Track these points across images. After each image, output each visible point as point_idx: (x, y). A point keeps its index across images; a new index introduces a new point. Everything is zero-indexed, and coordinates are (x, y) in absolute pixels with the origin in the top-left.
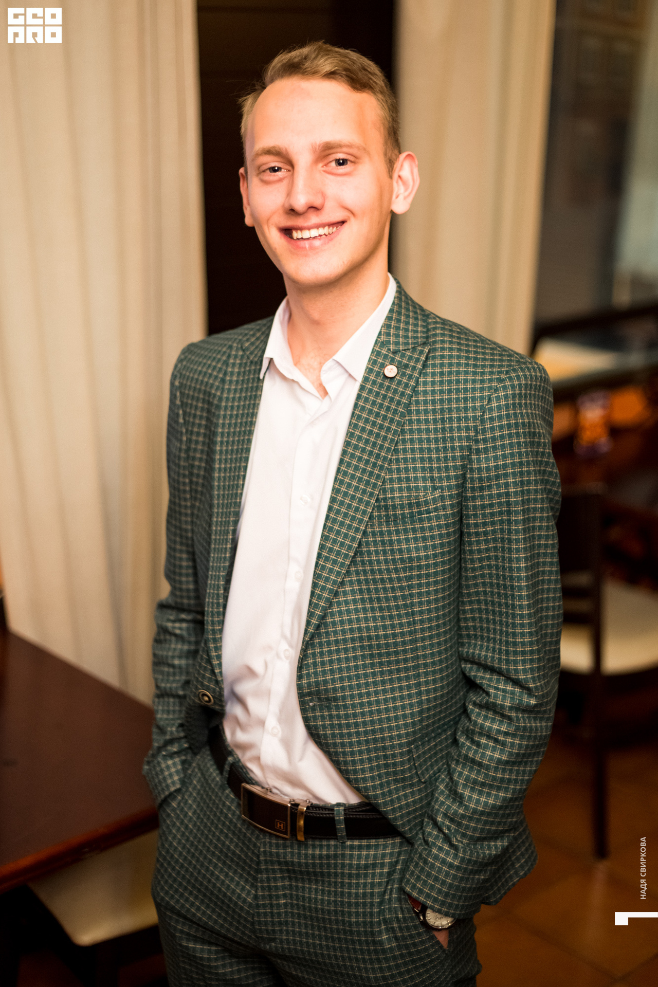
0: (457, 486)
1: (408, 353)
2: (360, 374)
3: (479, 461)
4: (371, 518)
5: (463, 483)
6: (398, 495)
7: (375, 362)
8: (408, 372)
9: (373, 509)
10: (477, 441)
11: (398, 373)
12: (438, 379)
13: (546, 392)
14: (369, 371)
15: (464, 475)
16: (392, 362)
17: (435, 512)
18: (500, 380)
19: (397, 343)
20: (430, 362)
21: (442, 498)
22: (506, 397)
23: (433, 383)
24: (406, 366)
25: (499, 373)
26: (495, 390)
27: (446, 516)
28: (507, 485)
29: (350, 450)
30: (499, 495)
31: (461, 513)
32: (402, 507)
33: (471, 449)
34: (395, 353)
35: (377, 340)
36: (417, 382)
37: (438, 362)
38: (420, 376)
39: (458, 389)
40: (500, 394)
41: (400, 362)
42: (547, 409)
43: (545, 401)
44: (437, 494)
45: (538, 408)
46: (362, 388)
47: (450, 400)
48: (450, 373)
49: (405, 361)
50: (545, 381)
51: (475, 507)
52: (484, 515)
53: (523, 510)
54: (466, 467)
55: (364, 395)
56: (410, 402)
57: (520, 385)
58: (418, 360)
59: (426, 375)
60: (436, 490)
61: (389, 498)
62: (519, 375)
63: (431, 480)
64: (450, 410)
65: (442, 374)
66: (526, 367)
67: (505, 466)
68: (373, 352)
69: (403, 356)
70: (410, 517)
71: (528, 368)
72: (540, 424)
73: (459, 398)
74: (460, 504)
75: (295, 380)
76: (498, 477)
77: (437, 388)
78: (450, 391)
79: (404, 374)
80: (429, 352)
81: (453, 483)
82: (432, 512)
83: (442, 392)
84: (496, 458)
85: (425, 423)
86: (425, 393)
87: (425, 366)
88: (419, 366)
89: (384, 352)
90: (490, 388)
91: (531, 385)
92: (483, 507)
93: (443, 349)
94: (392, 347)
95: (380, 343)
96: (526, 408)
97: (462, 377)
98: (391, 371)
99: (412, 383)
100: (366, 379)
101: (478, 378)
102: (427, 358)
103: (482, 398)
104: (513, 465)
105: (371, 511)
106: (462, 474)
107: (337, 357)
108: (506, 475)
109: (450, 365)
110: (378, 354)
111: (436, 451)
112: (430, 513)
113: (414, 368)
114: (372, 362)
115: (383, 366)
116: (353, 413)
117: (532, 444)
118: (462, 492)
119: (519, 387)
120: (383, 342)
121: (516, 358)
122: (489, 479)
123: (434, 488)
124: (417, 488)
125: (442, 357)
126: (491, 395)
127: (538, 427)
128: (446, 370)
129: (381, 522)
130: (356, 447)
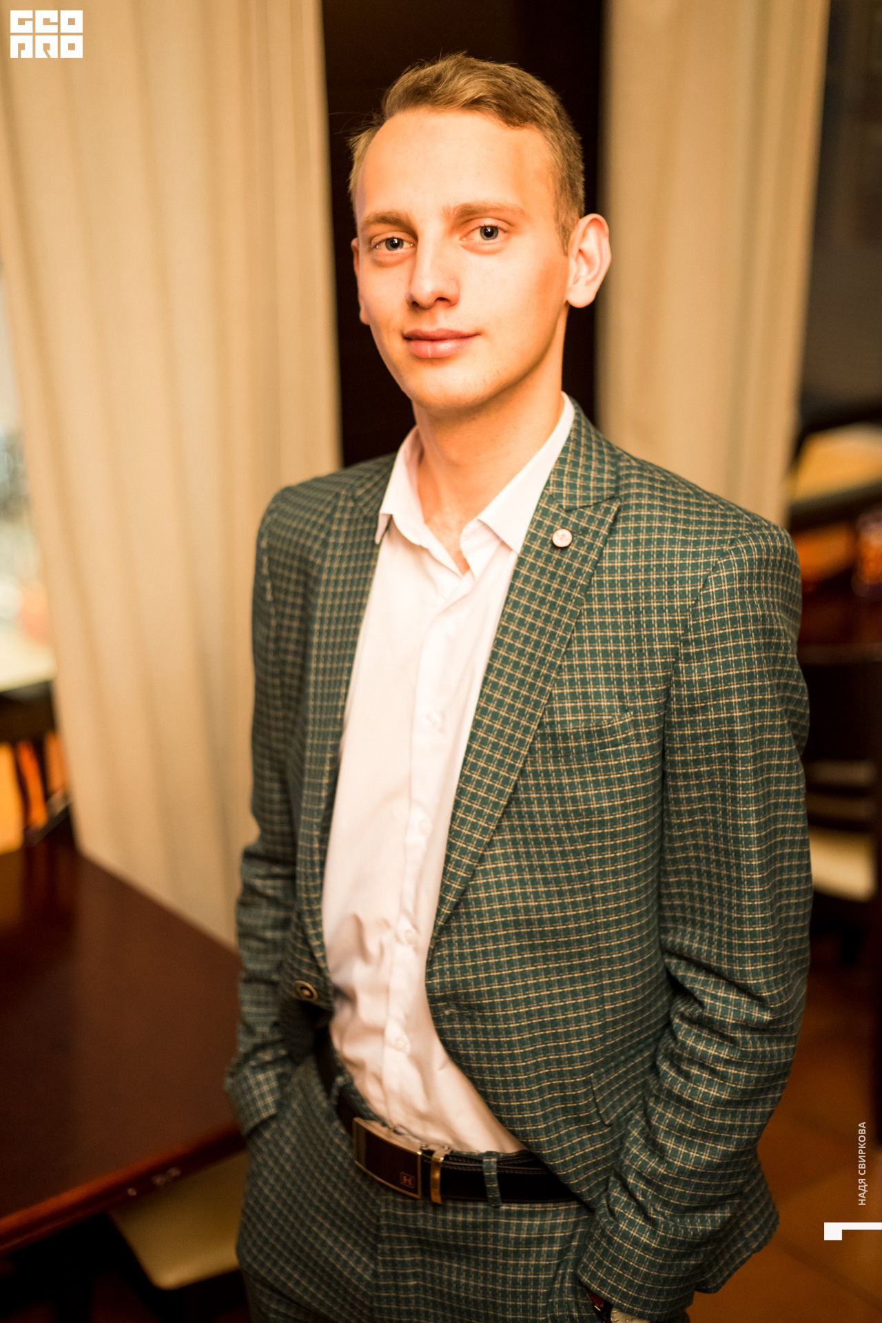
0: (658, 707)
1: (588, 512)
2: (517, 543)
3: (689, 671)
4: (532, 751)
5: (665, 703)
6: (571, 718)
7: (539, 525)
8: (588, 539)
9: (534, 739)
10: (686, 643)
11: (573, 541)
12: (630, 550)
13: (790, 570)
14: (532, 537)
15: (667, 692)
16: (564, 525)
17: (625, 744)
18: (722, 554)
19: (572, 498)
20: (620, 526)
21: (635, 724)
22: (730, 578)
23: (624, 556)
24: (585, 531)
25: (721, 542)
26: (713, 568)
27: (641, 750)
28: (730, 707)
29: (502, 652)
30: (719, 722)
31: (664, 746)
32: (577, 737)
33: (677, 654)
34: (569, 511)
35: (543, 493)
36: (600, 554)
37: (631, 525)
38: (605, 545)
39: (661, 565)
40: (721, 574)
41: (576, 525)
42: (791, 594)
43: (788, 583)
44: (628, 718)
45: (778, 594)
46: (521, 562)
47: (647, 582)
48: (649, 542)
49: (583, 524)
50: (788, 553)
51: (683, 738)
52: (696, 750)
53: (753, 743)
54: (671, 679)
55: (524, 571)
56: (590, 583)
57: (751, 561)
58: (602, 522)
59: (613, 544)
60: (626, 711)
61: (558, 723)
62: (750, 547)
63: (619, 698)
64: (648, 596)
65: (637, 543)
66: (760, 534)
67: (727, 679)
68: (537, 510)
69: (581, 516)
70: (589, 751)
71: (763, 535)
72: (780, 616)
73: (660, 579)
74: (662, 733)
75: (425, 545)
76: (716, 695)
77: (630, 564)
78: (648, 569)
79: (581, 543)
80: (619, 510)
81: (652, 702)
82: (621, 745)
83: (636, 569)
84: (714, 668)
85: (612, 614)
86: (612, 570)
87: (612, 530)
88: (604, 531)
89: (553, 509)
90: (707, 565)
91: (767, 560)
92: (695, 738)
93: (639, 506)
94: (565, 503)
95: (549, 497)
96: (759, 595)
97: (666, 549)
98: (562, 537)
99: (593, 556)
100: (526, 549)
101: (690, 549)
102: (615, 519)
103: (695, 580)
104: (739, 677)
105: (531, 740)
106: (664, 690)
107: (485, 516)
108: (728, 693)
109: (650, 530)
110: (545, 512)
111: (627, 656)
112: (617, 745)
113: (596, 534)
114: (537, 524)
115: (551, 530)
116: (508, 598)
117: (768, 646)
118: (665, 715)
119: (750, 564)
120: (551, 496)
121: (747, 520)
122: (704, 697)
123: (624, 710)
124: (599, 709)
125: (638, 518)
126: (707, 575)
127: (777, 621)
128: (643, 537)
129: (547, 758)
130: (511, 648)
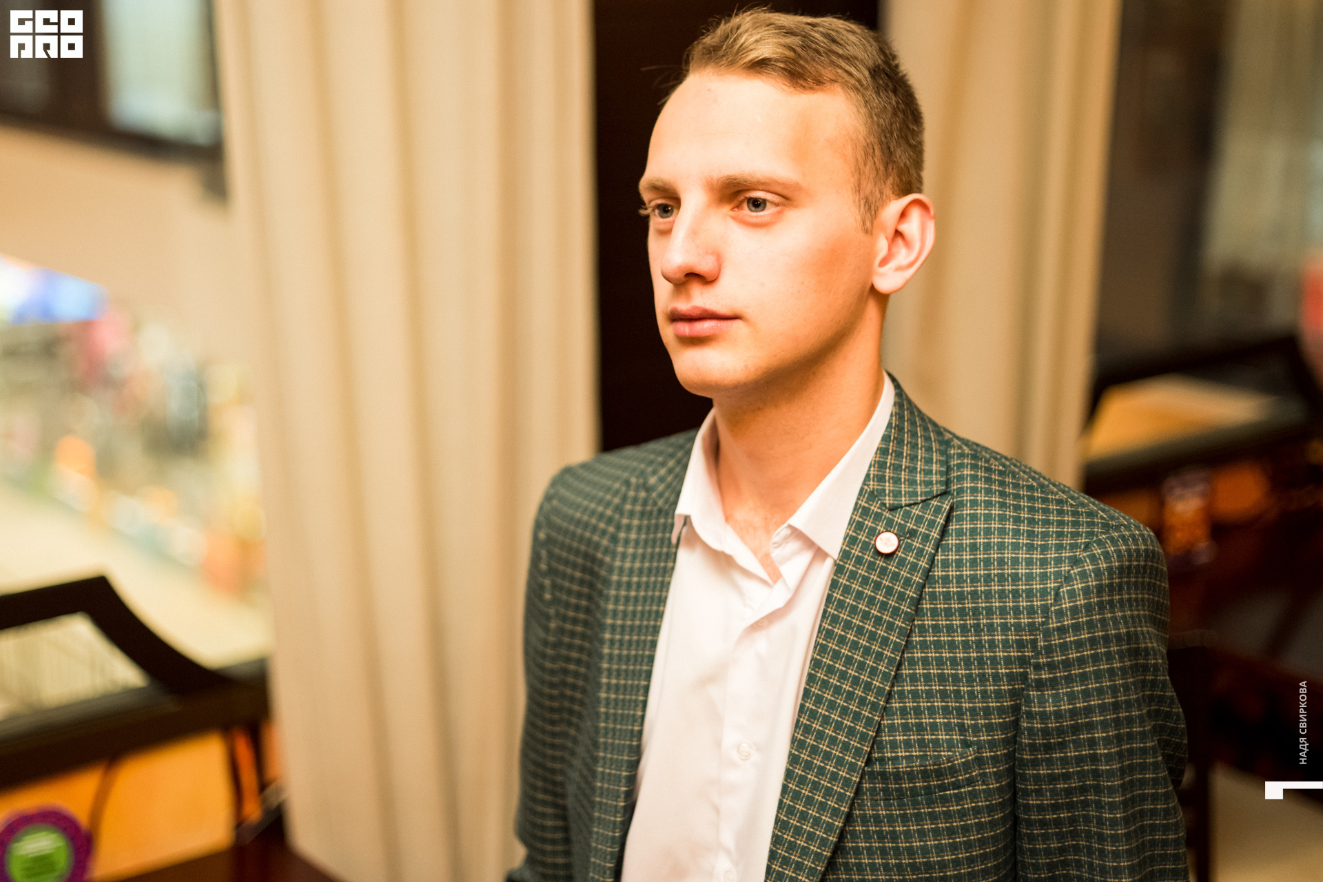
0: (1006, 742)
1: (916, 511)
2: (834, 544)
3: (1042, 701)
4: (858, 792)
5: (1015, 736)
6: (903, 754)
7: (859, 526)
8: (916, 544)
9: (861, 778)
10: (1038, 667)
11: (899, 546)
12: (967, 556)
13: (1156, 575)
14: (851, 541)
15: (1016, 724)
16: (889, 526)
17: (969, 785)
18: (1075, 562)
19: (897, 494)
20: (953, 527)
21: (980, 761)
22: (1086, 591)
23: (959, 563)
24: (913, 533)
25: (1074, 547)
26: (1066, 578)
27: (988, 793)
28: (1092, 743)
29: (821, 675)
30: (1080, 760)
31: (1015, 786)
32: (911, 776)
33: (1026, 679)
34: (893, 509)
35: (862, 489)
36: (932, 562)
37: (967, 526)
38: (937, 551)
39: (1003, 575)
40: (1076, 587)
41: (901, 527)
42: (1158, 602)
43: (1154, 591)
44: (971, 754)
45: (1144, 605)
46: (839, 569)
47: (988, 595)
48: (987, 547)
49: (910, 525)
50: (1153, 557)
51: (1037, 778)
52: (1054, 793)
53: (1123, 786)
54: (1020, 709)
55: (843, 581)
56: (921, 595)
57: (1110, 569)
58: (932, 524)
59: (947, 549)
60: (968, 746)
61: (889, 759)
62: (1108, 552)
63: (960, 730)
64: (990, 612)
65: (974, 547)
66: (1119, 536)
67: (1088, 711)
68: (856, 509)
69: (907, 516)
70: (926, 794)
71: (1123, 537)
72: (1148, 632)
73: (1003, 591)
74: (1011, 771)
75: (728, 551)
76: (1076, 729)
77: (966, 572)
78: (988, 579)
79: (909, 548)
80: (952, 509)
81: (999, 736)
82: (964, 787)
83: (974, 579)
84: (1072, 697)
85: (948, 632)
86: (946, 580)
87: (944, 532)
88: (935, 534)
89: (875, 508)
90: (1058, 575)
91: (1129, 567)
92: (1052, 779)
93: (974, 503)
94: (888, 501)
95: (869, 494)
96: (1122, 609)
97: (1008, 555)
98: (887, 542)
99: (923, 564)
100: (845, 555)
101: (1037, 556)
102: (948, 519)
103: (1044, 593)
104: (1103, 708)
105: (858, 780)
106: (1013, 721)
107: (799, 520)
108: (1090, 727)
109: (988, 532)
110: (865, 512)
111: (967, 681)
112: (959, 787)
113: (926, 538)
114: (856, 525)
115: (874, 533)
116: (825, 611)
117: (1135, 669)
118: (1014, 751)
119: (1109, 574)
120: (872, 492)
121: (1102, 518)
122: (1060, 731)
123: (966, 744)
124: (936, 743)
125: (974, 518)
126: (1059, 588)
127: (1145, 638)
128: (980, 540)
129: (877, 800)
130: (830, 670)
